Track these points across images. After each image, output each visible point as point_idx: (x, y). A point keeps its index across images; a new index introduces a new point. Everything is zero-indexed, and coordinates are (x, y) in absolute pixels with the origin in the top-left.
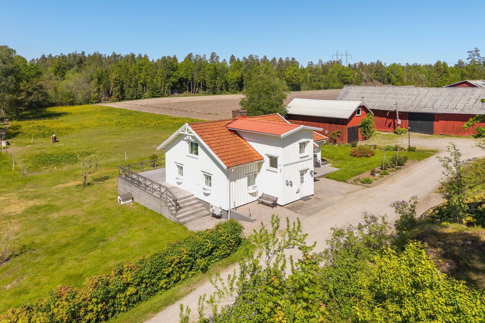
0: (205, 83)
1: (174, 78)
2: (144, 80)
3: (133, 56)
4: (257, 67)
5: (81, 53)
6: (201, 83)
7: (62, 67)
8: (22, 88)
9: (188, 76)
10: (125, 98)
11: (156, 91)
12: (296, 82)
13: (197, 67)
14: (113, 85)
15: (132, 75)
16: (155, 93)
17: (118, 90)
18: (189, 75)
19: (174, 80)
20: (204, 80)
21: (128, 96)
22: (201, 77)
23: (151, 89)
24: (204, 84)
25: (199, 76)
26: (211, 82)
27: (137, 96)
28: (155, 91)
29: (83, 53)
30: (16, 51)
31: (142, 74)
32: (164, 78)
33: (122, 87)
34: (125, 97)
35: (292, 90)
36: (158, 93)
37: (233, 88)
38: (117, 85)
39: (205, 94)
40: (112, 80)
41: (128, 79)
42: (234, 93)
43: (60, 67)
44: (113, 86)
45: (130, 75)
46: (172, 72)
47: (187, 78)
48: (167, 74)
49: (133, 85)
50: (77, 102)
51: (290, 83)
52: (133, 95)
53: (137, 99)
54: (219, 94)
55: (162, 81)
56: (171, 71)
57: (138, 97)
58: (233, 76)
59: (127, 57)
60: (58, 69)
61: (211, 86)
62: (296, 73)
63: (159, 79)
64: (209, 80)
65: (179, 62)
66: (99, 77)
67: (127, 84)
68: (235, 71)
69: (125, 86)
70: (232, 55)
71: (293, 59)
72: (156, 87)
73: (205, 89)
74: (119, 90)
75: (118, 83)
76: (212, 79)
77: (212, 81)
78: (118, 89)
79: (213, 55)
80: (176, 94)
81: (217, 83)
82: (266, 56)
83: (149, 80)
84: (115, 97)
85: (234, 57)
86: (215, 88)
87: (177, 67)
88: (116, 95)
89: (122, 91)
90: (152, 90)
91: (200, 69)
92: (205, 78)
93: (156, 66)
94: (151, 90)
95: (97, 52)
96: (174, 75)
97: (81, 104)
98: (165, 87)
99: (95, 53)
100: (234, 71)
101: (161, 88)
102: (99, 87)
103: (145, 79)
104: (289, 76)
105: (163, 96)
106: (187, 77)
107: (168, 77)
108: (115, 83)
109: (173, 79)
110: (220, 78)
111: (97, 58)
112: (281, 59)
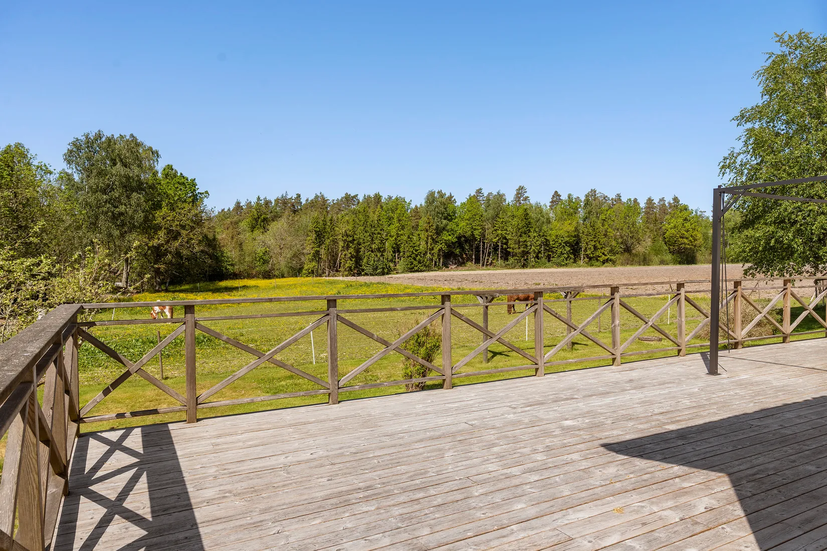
0: (506, 244)
1: (449, 235)
2: (396, 239)
3: (378, 198)
4: (609, 212)
5: (296, 196)
6: (500, 244)
7: (262, 217)
8: (159, 220)
9: (475, 229)
10: (363, 273)
11: (417, 258)
12: (688, 244)
13: (491, 212)
14: (343, 245)
15: (374, 227)
16: (415, 263)
17: (350, 255)
18: (476, 227)
19: (450, 237)
20: (505, 238)
21: (369, 270)
22: (499, 232)
23: (408, 254)
24: (505, 246)
25: (496, 230)
26: (519, 242)
27: (383, 268)
28: (415, 259)
29: (299, 196)
30: (159, 153)
31: (392, 227)
32: (431, 232)
33: (358, 251)
34: (363, 270)
35: (680, 263)
36: (420, 262)
37: (562, 253)
38: (348, 247)
39: (507, 267)
40: (340, 237)
41: (368, 234)
42: (563, 265)
43: (259, 218)
44: (343, 247)
45: (371, 226)
46: (445, 222)
47: (473, 235)
48: (437, 226)
49: (377, 247)
50: (277, 273)
51: (676, 248)
52: (377, 267)
53: (383, 274)
54: (533, 267)
55: (428, 238)
56: (443, 220)
57: (386, 271)
58: (562, 230)
59: (367, 199)
60: (256, 220)
61: (517, 251)
62: (687, 225)
63: (422, 236)
64: (515, 238)
65: (458, 204)
66: (318, 229)
67: (366, 244)
68: (565, 220)
69: (363, 249)
70: (556, 192)
71: (676, 199)
72: (416, 250)
73: (506, 255)
74: (352, 256)
75: (350, 242)
76: (521, 236)
77: (521, 240)
78: (350, 253)
79: (521, 191)
80: (454, 267)
81: (529, 244)
82: (621, 195)
83: (405, 238)
84: (346, 270)
85: (559, 196)
86: (525, 253)
87: (454, 212)
88: (347, 265)
89: (358, 259)
90: (410, 256)
91: (497, 216)
92: (506, 234)
93: (418, 212)
94: (408, 257)
95: (321, 193)
96: (448, 227)
97: (283, 277)
98: (433, 252)
99: (317, 197)
100: (561, 219)
101: (426, 252)
102: (318, 249)
103: (398, 237)
104: (673, 231)
105: (428, 268)
106: (472, 232)
107: (439, 231)
108: (345, 241)
109: (446, 237)
110: (535, 234)
111: (319, 203)
112: (650, 201)
